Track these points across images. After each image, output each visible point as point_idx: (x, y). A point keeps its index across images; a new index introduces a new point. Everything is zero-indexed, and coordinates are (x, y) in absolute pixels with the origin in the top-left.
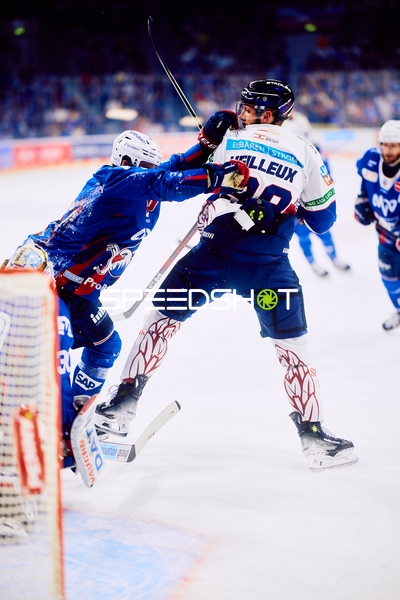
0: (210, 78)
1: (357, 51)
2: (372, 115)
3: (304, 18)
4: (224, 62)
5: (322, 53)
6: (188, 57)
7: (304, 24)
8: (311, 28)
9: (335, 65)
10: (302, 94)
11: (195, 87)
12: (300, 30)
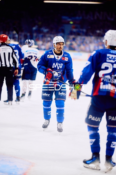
0: (41, 35)
1: (85, 30)
2: (88, 49)
3: (69, 20)
4: (45, 30)
5: (74, 30)
6: (34, 28)
7: (69, 21)
8: (71, 23)
9: (78, 34)
10: (68, 41)
11: (36, 37)
12: (68, 23)
